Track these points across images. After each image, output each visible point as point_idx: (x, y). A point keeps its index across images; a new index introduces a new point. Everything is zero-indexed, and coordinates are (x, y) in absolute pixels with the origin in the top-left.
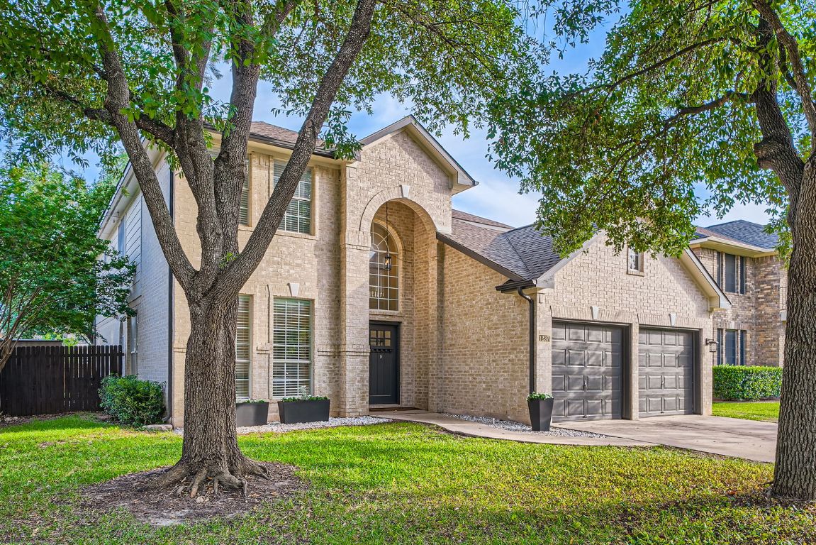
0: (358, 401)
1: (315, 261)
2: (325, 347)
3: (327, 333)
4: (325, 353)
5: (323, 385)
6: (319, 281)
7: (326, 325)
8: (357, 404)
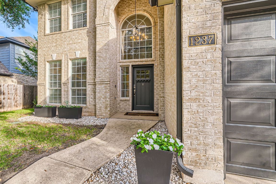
0: (103, 109)
1: (87, 39)
2: (91, 80)
3: (93, 73)
4: (91, 83)
5: (91, 100)
6: (89, 48)
7: (92, 69)
8: (103, 111)
